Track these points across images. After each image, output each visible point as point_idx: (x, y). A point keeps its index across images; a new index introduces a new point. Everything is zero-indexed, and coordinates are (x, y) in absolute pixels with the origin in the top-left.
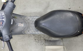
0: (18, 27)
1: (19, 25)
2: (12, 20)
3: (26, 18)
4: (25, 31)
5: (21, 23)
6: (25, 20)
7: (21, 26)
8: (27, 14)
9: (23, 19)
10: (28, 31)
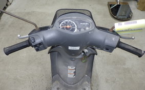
0: (67, 66)
1: (70, 67)
2: (78, 48)
3: (87, 83)
4: (59, 81)
5: (75, 72)
6: (83, 82)
7: (69, 71)
8: (98, 85)
9: (84, 76)
10: (58, 86)
